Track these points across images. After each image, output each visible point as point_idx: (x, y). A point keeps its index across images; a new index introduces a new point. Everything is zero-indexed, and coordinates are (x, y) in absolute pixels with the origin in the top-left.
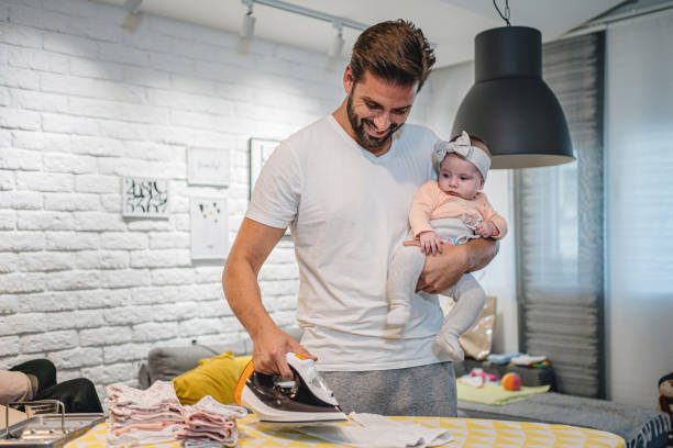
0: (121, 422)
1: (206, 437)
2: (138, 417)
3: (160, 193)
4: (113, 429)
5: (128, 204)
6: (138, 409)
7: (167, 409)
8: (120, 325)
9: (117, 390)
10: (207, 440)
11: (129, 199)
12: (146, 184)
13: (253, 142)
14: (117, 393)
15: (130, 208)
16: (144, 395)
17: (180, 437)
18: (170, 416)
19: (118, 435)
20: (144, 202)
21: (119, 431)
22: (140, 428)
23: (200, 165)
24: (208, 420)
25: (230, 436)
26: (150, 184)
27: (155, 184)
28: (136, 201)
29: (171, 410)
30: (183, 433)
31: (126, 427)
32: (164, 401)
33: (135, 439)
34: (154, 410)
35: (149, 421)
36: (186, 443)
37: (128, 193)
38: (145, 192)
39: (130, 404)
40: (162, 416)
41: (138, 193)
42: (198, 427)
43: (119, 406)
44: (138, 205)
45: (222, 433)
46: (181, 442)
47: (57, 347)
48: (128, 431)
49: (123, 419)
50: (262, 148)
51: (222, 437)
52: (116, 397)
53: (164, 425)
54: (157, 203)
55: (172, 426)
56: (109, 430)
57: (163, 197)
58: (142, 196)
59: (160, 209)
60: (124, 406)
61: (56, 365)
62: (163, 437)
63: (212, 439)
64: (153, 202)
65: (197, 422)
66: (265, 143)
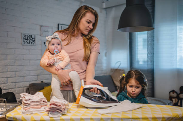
0: (26, 106)
1: (56, 111)
2: (32, 104)
3: (33, 38)
4: (24, 108)
5: (23, 41)
6: (32, 101)
7: (42, 101)
8: (21, 77)
9: (24, 95)
10: (56, 112)
11: (24, 40)
12: (29, 36)
13: (59, 25)
14: (25, 96)
15: (24, 42)
16: (33, 97)
17: (47, 111)
18: (43, 104)
19: (25, 110)
20: (28, 41)
21: (26, 109)
22: (33, 108)
23: (44, 31)
24: (56, 105)
25: (64, 110)
26: (30, 36)
27: (31, 36)
28: (26, 41)
29: (44, 102)
30: (48, 109)
31: (28, 108)
32: (41, 99)
33: (31, 111)
34: (38, 102)
35: (36, 105)
36: (49, 113)
37: (23, 38)
38: (28, 38)
39: (30, 99)
40: (41, 104)
41: (26, 38)
42: (53, 108)
43: (26, 100)
44: (26, 42)
45: (61, 110)
46: (47, 112)
47: (2, 83)
48: (29, 109)
49: (27, 105)
50: (61, 27)
51: (61, 111)
52: (24, 97)
53: (41, 107)
54: (32, 41)
55: (44, 107)
56: (22, 108)
57: (34, 40)
58: (27, 39)
59: (33, 43)
60: (28, 100)
61: (2, 88)
62: (41, 111)
63: (58, 112)
64: (30, 41)
65: (53, 106)
66: (63, 26)
